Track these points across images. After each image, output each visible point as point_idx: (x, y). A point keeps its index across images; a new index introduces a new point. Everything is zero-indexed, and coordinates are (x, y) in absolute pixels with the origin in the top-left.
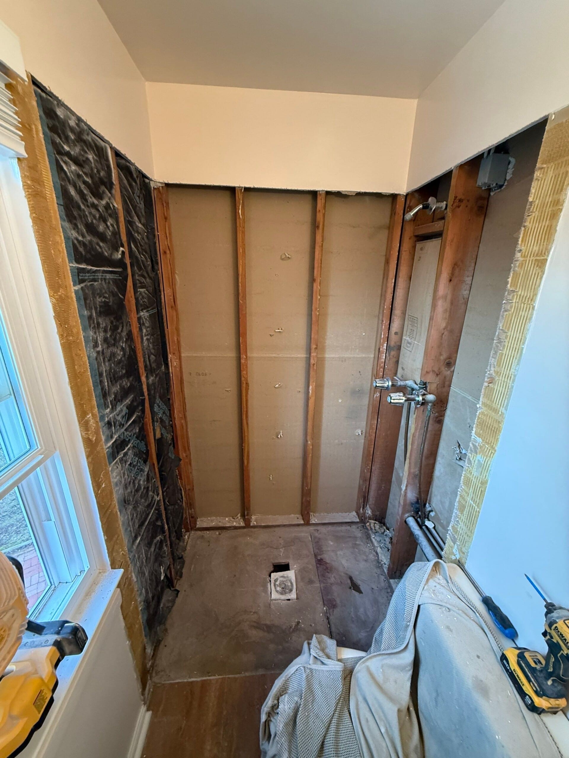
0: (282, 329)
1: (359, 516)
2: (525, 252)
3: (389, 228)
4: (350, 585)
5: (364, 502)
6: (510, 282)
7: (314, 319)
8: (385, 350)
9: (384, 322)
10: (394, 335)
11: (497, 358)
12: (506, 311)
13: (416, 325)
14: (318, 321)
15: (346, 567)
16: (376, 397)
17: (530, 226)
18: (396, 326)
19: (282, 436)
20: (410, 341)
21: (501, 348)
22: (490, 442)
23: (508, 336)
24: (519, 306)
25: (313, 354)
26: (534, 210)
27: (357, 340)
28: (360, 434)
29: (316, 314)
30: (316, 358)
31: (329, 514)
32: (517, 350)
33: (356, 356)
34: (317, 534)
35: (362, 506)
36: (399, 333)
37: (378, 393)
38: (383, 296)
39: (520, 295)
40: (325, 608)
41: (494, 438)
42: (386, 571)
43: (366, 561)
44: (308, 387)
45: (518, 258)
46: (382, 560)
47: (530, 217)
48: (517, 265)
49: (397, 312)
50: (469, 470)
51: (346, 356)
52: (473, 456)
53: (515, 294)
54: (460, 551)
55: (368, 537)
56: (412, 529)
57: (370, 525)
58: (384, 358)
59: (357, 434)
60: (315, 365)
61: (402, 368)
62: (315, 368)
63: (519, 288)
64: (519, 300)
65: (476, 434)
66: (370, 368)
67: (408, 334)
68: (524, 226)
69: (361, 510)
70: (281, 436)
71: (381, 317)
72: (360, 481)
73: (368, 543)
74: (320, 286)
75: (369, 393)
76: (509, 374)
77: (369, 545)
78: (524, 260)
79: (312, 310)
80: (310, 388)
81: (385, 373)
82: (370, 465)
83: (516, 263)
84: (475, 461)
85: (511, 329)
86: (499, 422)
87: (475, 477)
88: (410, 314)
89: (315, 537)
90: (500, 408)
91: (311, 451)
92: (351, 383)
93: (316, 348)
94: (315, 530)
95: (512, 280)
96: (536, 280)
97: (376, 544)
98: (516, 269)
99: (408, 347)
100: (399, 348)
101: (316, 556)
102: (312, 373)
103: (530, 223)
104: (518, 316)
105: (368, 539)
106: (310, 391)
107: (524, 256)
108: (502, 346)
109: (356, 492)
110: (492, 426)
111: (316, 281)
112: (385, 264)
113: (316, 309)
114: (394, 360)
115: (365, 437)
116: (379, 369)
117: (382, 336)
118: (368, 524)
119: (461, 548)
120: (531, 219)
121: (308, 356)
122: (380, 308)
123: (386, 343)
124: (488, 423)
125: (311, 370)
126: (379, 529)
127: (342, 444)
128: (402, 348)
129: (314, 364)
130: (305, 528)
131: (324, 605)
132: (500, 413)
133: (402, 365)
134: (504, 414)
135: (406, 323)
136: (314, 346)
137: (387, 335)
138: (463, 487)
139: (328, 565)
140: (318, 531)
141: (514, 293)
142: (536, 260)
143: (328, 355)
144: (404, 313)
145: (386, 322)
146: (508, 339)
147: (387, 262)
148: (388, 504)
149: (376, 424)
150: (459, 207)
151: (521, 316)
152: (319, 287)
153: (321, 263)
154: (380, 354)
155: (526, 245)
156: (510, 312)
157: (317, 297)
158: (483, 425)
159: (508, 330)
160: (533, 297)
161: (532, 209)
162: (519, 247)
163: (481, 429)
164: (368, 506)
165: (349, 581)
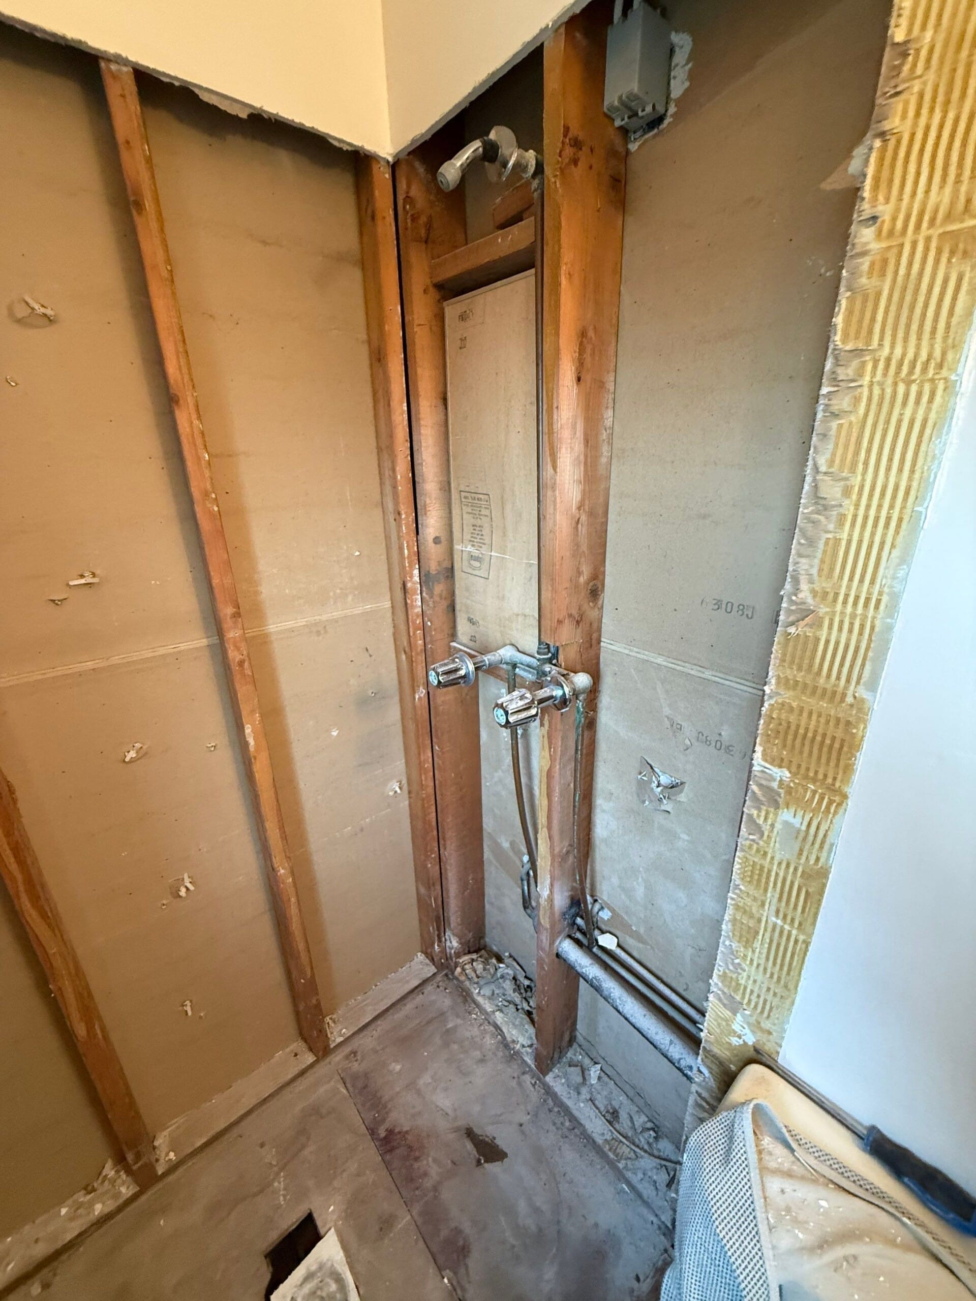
0: (94, 575)
1: (432, 960)
2: (894, 219)
3: (363, 264)
4: (477, 1156)
5: (439, 930)
6: (840, 327)
7: (205, 525)
8: (419, 586)
9: (403, 516)
10: (433, 545)
11: (819, 554)
12: (835, 416)
13: (484, 512)
14: (221, 532)
15: (449, 1112)
16: (420, 698)
17: (905, 129)
18: (432, 525)
19: (191, 887)
20: (476, 553)
21: (831, 527)
22: (820, 776)
23: (852, 487)
24: (889, 391)
25: (232, 634)
26: (919, 70)
27: (344, 571)
28: (399, 791)
29: (211, 513)
30: (243, 646)
31: (370, 993)
32: (893, 524)
33: (348, 612)
34: (356, 1067)
35: (436, 938)
36: (443, 539)
37: (421, 688)
38: (384, 448)
39: (888, 360)
40: (446, 1280)
41: (832, 764)
42: (529, 1060)
43: (482, 1061)
44: (240, 728)
45: (867, 244)
46: (514, 1041)
47: (903, 97)
48: (865, 267)
49: (430, 485)
50: (755, 846)
51: (324, 617)
52: (763, 813)
53: (868, 358)
54: (756, 1027)
55: (466, 996)
56: (578, 968)
57: (463, 970)
58: (420, 604)
59: (391, 793)
60: (246, 664)
61: (470, 620)
62: (248, 672)
63: (882, 339)
64: (885, 375)
65: (766, 761)
66: (388, 633)
67: (467, 536)
68: (882, 135)
69: (436, 947)
70: (187, 889)
71: (390, 506)
72: (417, 889)
73: (470, 1013)
74: (199, 417)
75: (397, 693)
76: (869, 593)
77: (474, 1016)
78: (889, 248)
79: (191, 502)
80: (248, 730)
81: (428, 639)
82: (436, 849)
83: (862, 264)
84: (772, 826)
85: (861, 466)
86: (848, 723)
87: (780, 864)
88: (462, 488)
89: (355, 1077)
90: (846, 688)
91: (291, 891)
92: (353, 682)
93: (237, 615)
94: (347, 1057)
95: (847, 321)
96: (954, 299)
97: (489, 1007)
98: (864, 280)
99: (474, 568)
100: (450, 573)
101: (372, 1132)
102: (243, 690)
103: (904, 117)
104: (888, 422)
105: (465, 1001)
106: (251, 742)
107: (891, 233)
108: (834, 519)
109: (413, 914)
110: (824, 736)
111: (181, 402)
112: (371, 365)
113: (206, 494)
114: (444, 604)
115: (410, 792)
116: (414, 633)
117: (406, 551)
118: (459, 970)
119: (759, 1023)
120: (907, 103)
121: (215, 640)
122: (382, 484)
123: (417, 566)
124: (807, 729)
125: (237, 678)
126: (485, 969)
127: (362, 830)
128: (458, 573)
129: (241, 664)
130: (323, 1069)
131: (440, 1269)
132: (849, 699)
133: (467, 612)
134: (863, 701)
135: (456, 512)
136: (227, 611)
137: (416, 550)
138: (742, 887)
139: (409, 1137)
140: (355, 1053)
141: (862, 356)
142: (942, 236)
143: (275, 626)
144: (446, 487)
145: (407, 516)
146: (854, 497)
147: (378, 357)
148: (484, 907)
149: (430, 760)
150: (575, 162)
151: (900, 421)
152: (196, 422)
153: (184, 341)
154: (408, 596)
155: (893, 199)
156: (853, 418)
157: (199, 458)
158: (790, 737)
159: (853, 469)
160: (944, 354)
161: (906, 68)
162: (865, 208)
163: (784, 746)
164: (448, 933)
165: (469, 1146)
